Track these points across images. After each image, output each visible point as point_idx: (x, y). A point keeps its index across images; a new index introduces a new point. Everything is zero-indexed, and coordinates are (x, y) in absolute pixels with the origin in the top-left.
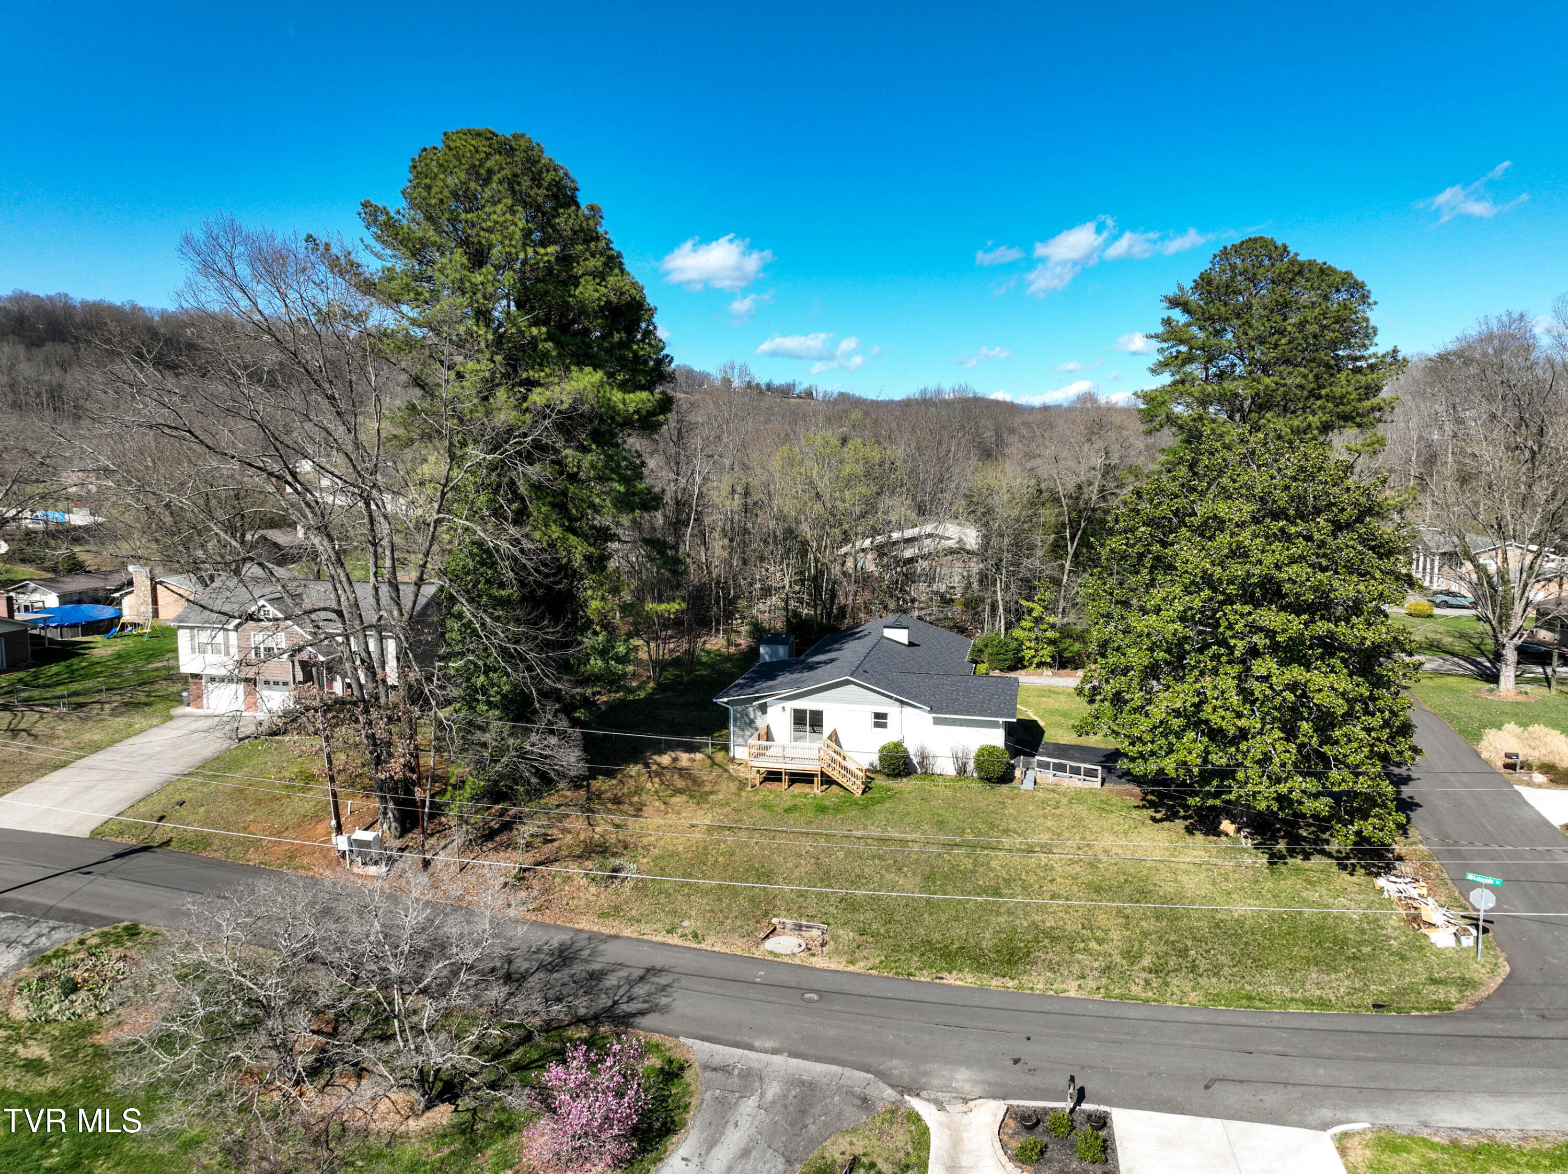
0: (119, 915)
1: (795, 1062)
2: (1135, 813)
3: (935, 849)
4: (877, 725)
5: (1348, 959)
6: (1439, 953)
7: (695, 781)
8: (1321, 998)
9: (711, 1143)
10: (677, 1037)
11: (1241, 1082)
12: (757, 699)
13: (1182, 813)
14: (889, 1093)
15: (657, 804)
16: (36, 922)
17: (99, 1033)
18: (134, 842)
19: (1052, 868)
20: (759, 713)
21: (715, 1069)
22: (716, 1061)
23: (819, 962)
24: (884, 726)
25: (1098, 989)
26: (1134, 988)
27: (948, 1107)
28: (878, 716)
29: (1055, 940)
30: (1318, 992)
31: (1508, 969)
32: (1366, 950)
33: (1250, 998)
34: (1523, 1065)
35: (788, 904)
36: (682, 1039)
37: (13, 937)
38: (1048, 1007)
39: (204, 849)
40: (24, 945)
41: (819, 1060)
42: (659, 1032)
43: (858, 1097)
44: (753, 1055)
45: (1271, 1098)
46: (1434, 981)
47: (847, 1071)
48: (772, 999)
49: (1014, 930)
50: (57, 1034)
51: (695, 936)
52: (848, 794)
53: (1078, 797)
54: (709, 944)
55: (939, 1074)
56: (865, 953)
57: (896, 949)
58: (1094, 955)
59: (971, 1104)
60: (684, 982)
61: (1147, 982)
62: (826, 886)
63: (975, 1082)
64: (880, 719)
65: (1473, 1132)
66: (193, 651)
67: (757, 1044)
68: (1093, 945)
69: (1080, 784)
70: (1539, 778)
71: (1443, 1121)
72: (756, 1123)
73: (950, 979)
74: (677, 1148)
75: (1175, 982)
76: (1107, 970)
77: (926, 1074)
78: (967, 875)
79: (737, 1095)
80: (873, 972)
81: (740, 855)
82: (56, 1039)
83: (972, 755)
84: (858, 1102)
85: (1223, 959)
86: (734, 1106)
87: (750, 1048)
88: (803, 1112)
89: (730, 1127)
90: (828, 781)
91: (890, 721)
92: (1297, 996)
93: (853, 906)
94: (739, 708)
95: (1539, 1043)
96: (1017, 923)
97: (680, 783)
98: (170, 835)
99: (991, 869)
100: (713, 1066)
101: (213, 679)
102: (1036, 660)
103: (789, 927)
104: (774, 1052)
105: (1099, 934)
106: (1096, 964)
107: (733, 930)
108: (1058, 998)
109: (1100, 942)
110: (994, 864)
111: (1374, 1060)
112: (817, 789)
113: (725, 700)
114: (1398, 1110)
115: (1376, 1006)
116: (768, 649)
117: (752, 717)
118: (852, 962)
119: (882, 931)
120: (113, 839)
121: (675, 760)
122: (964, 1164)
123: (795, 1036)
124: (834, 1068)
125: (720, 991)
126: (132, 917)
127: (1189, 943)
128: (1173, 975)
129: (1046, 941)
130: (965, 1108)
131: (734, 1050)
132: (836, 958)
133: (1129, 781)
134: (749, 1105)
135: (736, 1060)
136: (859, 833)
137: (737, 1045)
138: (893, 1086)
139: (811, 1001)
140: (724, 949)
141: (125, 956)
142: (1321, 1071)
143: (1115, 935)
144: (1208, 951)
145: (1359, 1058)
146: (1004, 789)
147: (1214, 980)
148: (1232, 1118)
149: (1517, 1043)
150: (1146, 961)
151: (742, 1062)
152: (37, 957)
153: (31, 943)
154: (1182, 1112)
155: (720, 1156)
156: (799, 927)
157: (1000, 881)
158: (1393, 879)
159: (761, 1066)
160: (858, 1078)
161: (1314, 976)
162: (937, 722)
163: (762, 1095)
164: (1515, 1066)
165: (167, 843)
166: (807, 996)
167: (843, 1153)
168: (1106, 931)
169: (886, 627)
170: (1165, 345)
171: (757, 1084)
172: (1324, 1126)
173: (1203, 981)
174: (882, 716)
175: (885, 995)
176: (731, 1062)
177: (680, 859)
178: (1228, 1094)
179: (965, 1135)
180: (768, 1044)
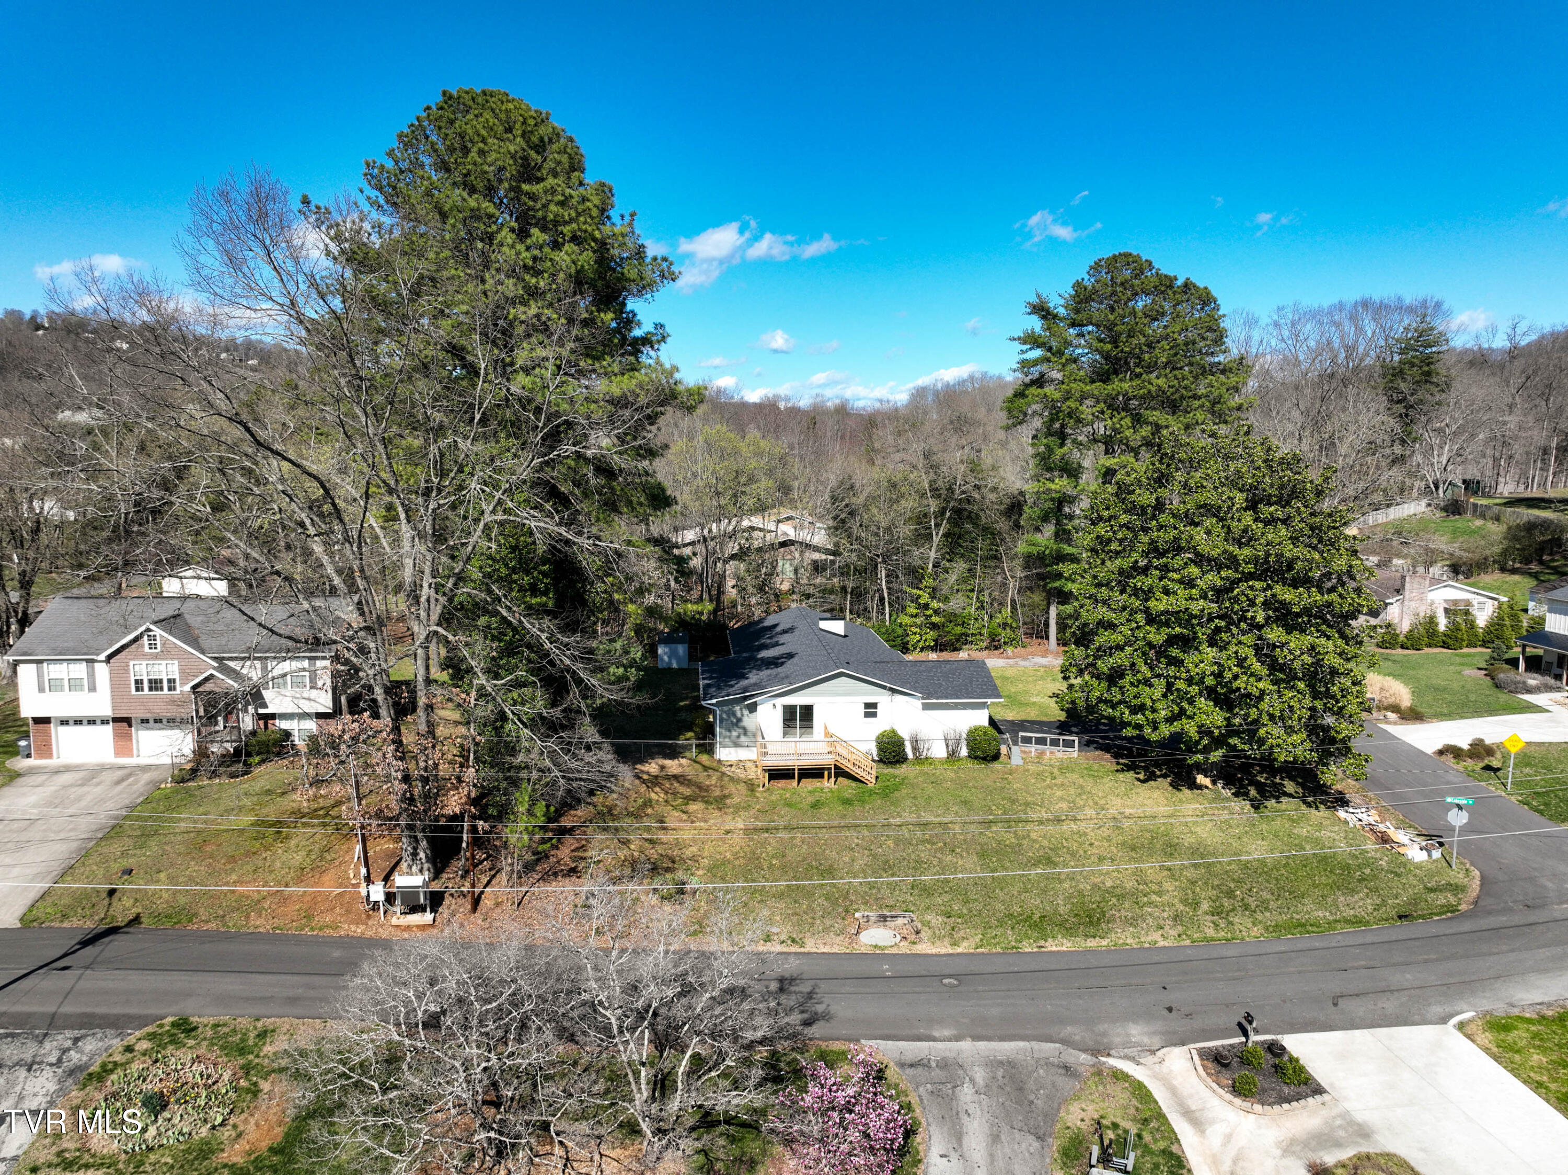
0: (153, 1011)
1: (982, 1045)
2: (1121, 776)
3: (972, 828)
4: (867, 715)
5: (1359, 881)
6: (1419, 866)
7: (700, 788)
8: (1356, 916)
9: (958, 1136)
10: (858, 1041)
11: (1357, 995)
12: (746, 698)
13: (1158, 773)
14: (1084, 1057)
15: (676, 814)
16: (46, 1035)
17: (223, 1150)
18: (90, 924)
19: (1085, 834)
20: (746, 712)
21: (911, 1066)
22: (909, 1057)
23: (925, 948)
24: (874, 715)
25: (1179, 936)
26: (1206, 930)
27: (1142, 1061)
28: (868, 705)
29: (1121, 897)
30: (1352, 912)
31: (1478, 873)
32: (1367, 871)
33: (1303, 925)
34: (1544, 946)
35: (863, 898)
36: (863, 1042)
37: (28, 1057)
38: (1156, 959)
39: (190, 921)
40: (52, 1065)
41: (1002, 1039)
42: (838, 1039)
43: (1059, 1066)
44: (940, 1045)
45: (1390, 1005)
46: (1431, 890)
47: (1035, 1045)
48: (917, 989)
49: (1081, 893)
50: (170, 1160)
51: (793, 941)
52: (861, 785)
53: (1065, 768)
54: (811, 946)
55: (1116, 1033)
56: (962, 933)
57: (988, 927)
58: (1162, 906)
59: (1159, 1053)
60: (823, 986)
61: (1216, 925)
62: (892, 875)
63: (1151, 1034)
64: (871, 709)
65: (1549, 1005)
66: (41, 689)
67: (936, 1034)
68: (1154, 898)
69: (1059, 755)
70: (1392, 716)
71: (1522, 1000)
72: (985, 1108)
73: (1051, 946)
74: (929, 1148)
75: (1236, 920)
76: (1176, 918)
77: (1104, 1034)
78: (1017, 849)
79: (949, 1086)
80: (979, 950)
81: (791, 855)
82: (172, 1167)
83: (964, 736)
84: (1063, 1071)
85: (1266, 895)
86: (953, 1098)
87: (934, 1039)
88: (1021, 1089)
89: (965, 1119)
90: (840, 772)
91: (879, 710)
92: (1338, 917)
93: (926, 891)
94: (725, 709)
95: (1541, 927)
96: (1081, 886)
97: (687, 791)
98: (135, 911)
99: (1034, 841)
100: (908, 1062)
101: (64, 722)
102: (921, 644)
103: (872, 919)
104: (958, 1038)
105: (1155, 887)
106: (1165, 915)
107: (826, 930)
108: (1153, 948)
109: (1159, 893)
110: (1034, 835)
111: (1437, 960)
112: (827, 784)
113: (714, 701)
114: (1484, 997)
115: (1400, 917)
116: (667, 650)
117: (739, 715)
118: (955, 944)
119: (965, 911)
120: (56, 924)
121: (662, 768)
122: (1194, 1108)
123: (964, 1020)
124: (1021, 1044)
125: (868, 990)
126: (174, 1009)
127: (1232, 885)
128: (1232, 914)
129: (1114, 900)
130: (1156, 1059)
131: (919, 1044)
132: (938, 943)
133: (1096, 748)
134: (966, 1093)
135: (927, 1053)
136: (898, 821)
137: (919, 1038)
138: (1084, 1051)
139: (951, 986)
140: (826, 949)
141: (198, 1057)
142: (1408, 976)
143: (1168, 886)
144: (1250, 890)
145: (1426, 961)
146: (996, 766)
147: (1268, 914)
148: (1373, 1027)
149: (1527, 930)
150: (1205, 906)
151: (933, 1053)
152: (82, 1076)
153: (60, 1060)
154: (1331, 1028)
155: (974, 1146)
156: (883, 919)
157: (1047, 850)
158: (1351, 810)
159: (953, 1055)
160: (1048, 1048)
161: (1342, 899)
162: (926, 707)
163: (972, 1081)
164: (1539, 947)
165: (137, 920)
166: (946, 981)
167: (1082, 1120)
168: (1160, 884)
169: (821, 619)
170: (1025, 347)
171: (960, 1072)
172: (1444, 1020)
173: (1259, 916)
174: (874, 705)
175: (1011, 969)
176: (923, 1056)
177: (734, 868)
178: (1358, 1008)
179: (1175, 1082)
180: (947, 1033)
